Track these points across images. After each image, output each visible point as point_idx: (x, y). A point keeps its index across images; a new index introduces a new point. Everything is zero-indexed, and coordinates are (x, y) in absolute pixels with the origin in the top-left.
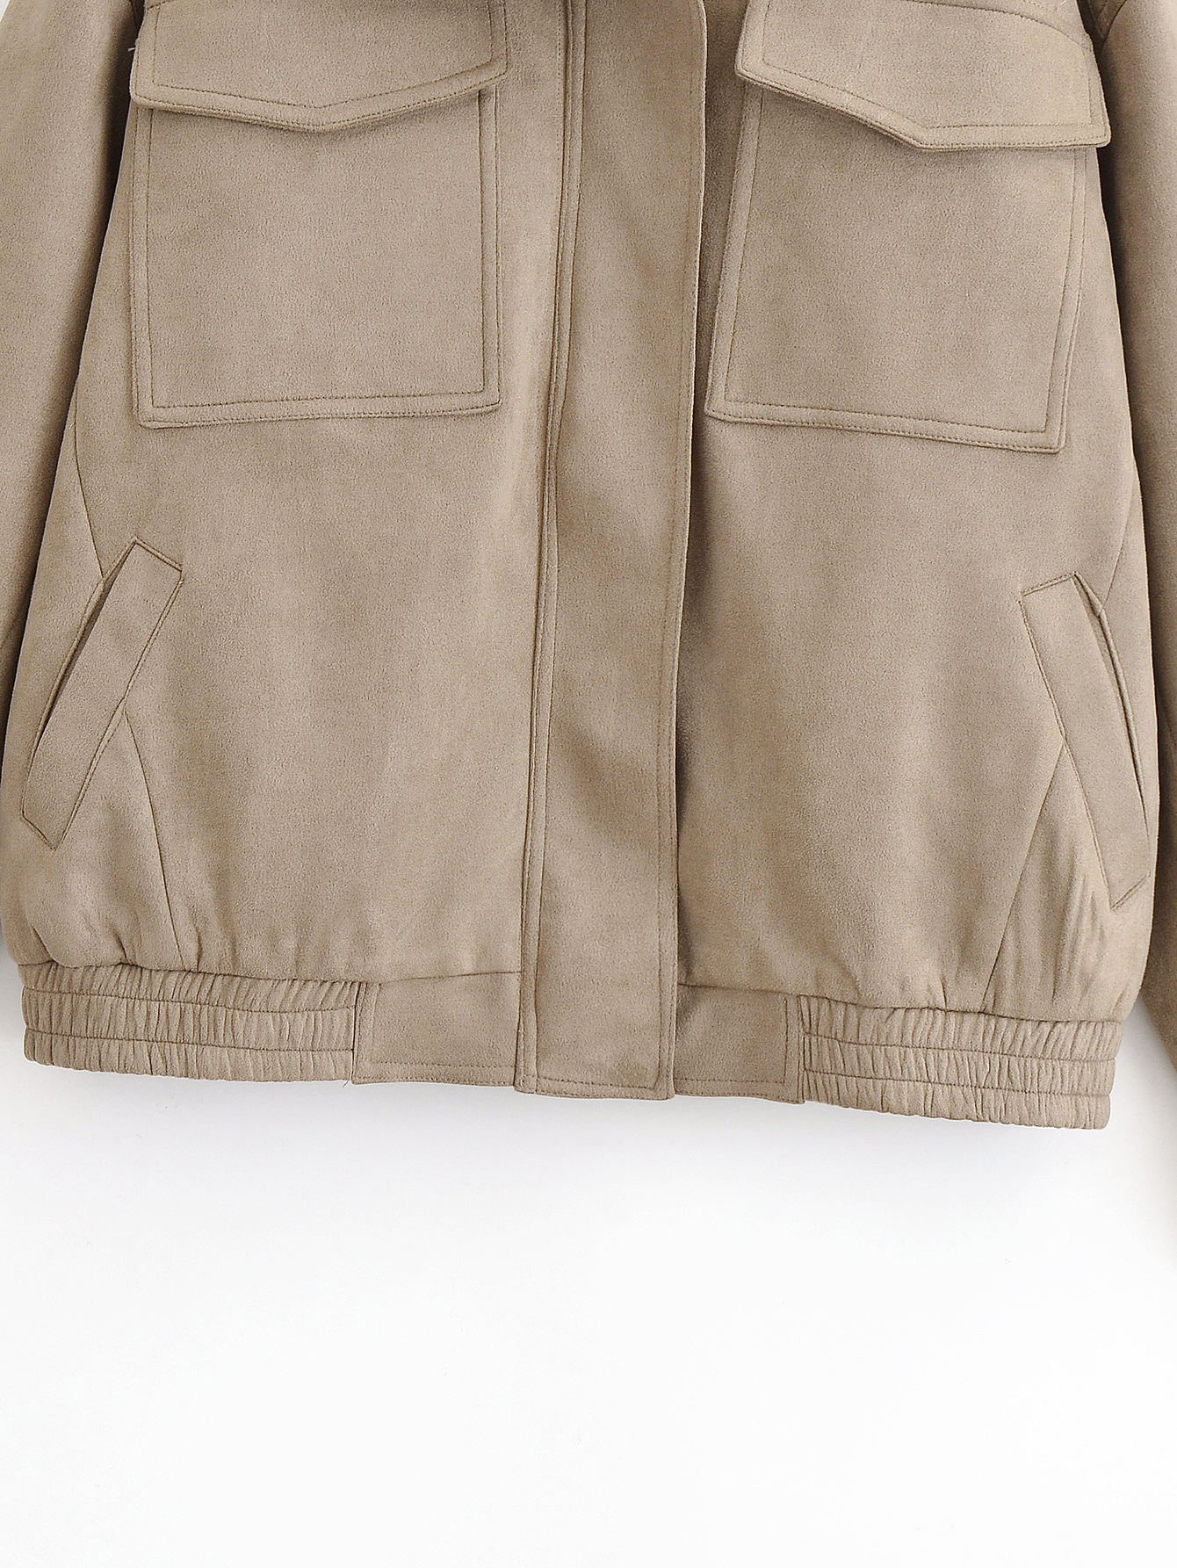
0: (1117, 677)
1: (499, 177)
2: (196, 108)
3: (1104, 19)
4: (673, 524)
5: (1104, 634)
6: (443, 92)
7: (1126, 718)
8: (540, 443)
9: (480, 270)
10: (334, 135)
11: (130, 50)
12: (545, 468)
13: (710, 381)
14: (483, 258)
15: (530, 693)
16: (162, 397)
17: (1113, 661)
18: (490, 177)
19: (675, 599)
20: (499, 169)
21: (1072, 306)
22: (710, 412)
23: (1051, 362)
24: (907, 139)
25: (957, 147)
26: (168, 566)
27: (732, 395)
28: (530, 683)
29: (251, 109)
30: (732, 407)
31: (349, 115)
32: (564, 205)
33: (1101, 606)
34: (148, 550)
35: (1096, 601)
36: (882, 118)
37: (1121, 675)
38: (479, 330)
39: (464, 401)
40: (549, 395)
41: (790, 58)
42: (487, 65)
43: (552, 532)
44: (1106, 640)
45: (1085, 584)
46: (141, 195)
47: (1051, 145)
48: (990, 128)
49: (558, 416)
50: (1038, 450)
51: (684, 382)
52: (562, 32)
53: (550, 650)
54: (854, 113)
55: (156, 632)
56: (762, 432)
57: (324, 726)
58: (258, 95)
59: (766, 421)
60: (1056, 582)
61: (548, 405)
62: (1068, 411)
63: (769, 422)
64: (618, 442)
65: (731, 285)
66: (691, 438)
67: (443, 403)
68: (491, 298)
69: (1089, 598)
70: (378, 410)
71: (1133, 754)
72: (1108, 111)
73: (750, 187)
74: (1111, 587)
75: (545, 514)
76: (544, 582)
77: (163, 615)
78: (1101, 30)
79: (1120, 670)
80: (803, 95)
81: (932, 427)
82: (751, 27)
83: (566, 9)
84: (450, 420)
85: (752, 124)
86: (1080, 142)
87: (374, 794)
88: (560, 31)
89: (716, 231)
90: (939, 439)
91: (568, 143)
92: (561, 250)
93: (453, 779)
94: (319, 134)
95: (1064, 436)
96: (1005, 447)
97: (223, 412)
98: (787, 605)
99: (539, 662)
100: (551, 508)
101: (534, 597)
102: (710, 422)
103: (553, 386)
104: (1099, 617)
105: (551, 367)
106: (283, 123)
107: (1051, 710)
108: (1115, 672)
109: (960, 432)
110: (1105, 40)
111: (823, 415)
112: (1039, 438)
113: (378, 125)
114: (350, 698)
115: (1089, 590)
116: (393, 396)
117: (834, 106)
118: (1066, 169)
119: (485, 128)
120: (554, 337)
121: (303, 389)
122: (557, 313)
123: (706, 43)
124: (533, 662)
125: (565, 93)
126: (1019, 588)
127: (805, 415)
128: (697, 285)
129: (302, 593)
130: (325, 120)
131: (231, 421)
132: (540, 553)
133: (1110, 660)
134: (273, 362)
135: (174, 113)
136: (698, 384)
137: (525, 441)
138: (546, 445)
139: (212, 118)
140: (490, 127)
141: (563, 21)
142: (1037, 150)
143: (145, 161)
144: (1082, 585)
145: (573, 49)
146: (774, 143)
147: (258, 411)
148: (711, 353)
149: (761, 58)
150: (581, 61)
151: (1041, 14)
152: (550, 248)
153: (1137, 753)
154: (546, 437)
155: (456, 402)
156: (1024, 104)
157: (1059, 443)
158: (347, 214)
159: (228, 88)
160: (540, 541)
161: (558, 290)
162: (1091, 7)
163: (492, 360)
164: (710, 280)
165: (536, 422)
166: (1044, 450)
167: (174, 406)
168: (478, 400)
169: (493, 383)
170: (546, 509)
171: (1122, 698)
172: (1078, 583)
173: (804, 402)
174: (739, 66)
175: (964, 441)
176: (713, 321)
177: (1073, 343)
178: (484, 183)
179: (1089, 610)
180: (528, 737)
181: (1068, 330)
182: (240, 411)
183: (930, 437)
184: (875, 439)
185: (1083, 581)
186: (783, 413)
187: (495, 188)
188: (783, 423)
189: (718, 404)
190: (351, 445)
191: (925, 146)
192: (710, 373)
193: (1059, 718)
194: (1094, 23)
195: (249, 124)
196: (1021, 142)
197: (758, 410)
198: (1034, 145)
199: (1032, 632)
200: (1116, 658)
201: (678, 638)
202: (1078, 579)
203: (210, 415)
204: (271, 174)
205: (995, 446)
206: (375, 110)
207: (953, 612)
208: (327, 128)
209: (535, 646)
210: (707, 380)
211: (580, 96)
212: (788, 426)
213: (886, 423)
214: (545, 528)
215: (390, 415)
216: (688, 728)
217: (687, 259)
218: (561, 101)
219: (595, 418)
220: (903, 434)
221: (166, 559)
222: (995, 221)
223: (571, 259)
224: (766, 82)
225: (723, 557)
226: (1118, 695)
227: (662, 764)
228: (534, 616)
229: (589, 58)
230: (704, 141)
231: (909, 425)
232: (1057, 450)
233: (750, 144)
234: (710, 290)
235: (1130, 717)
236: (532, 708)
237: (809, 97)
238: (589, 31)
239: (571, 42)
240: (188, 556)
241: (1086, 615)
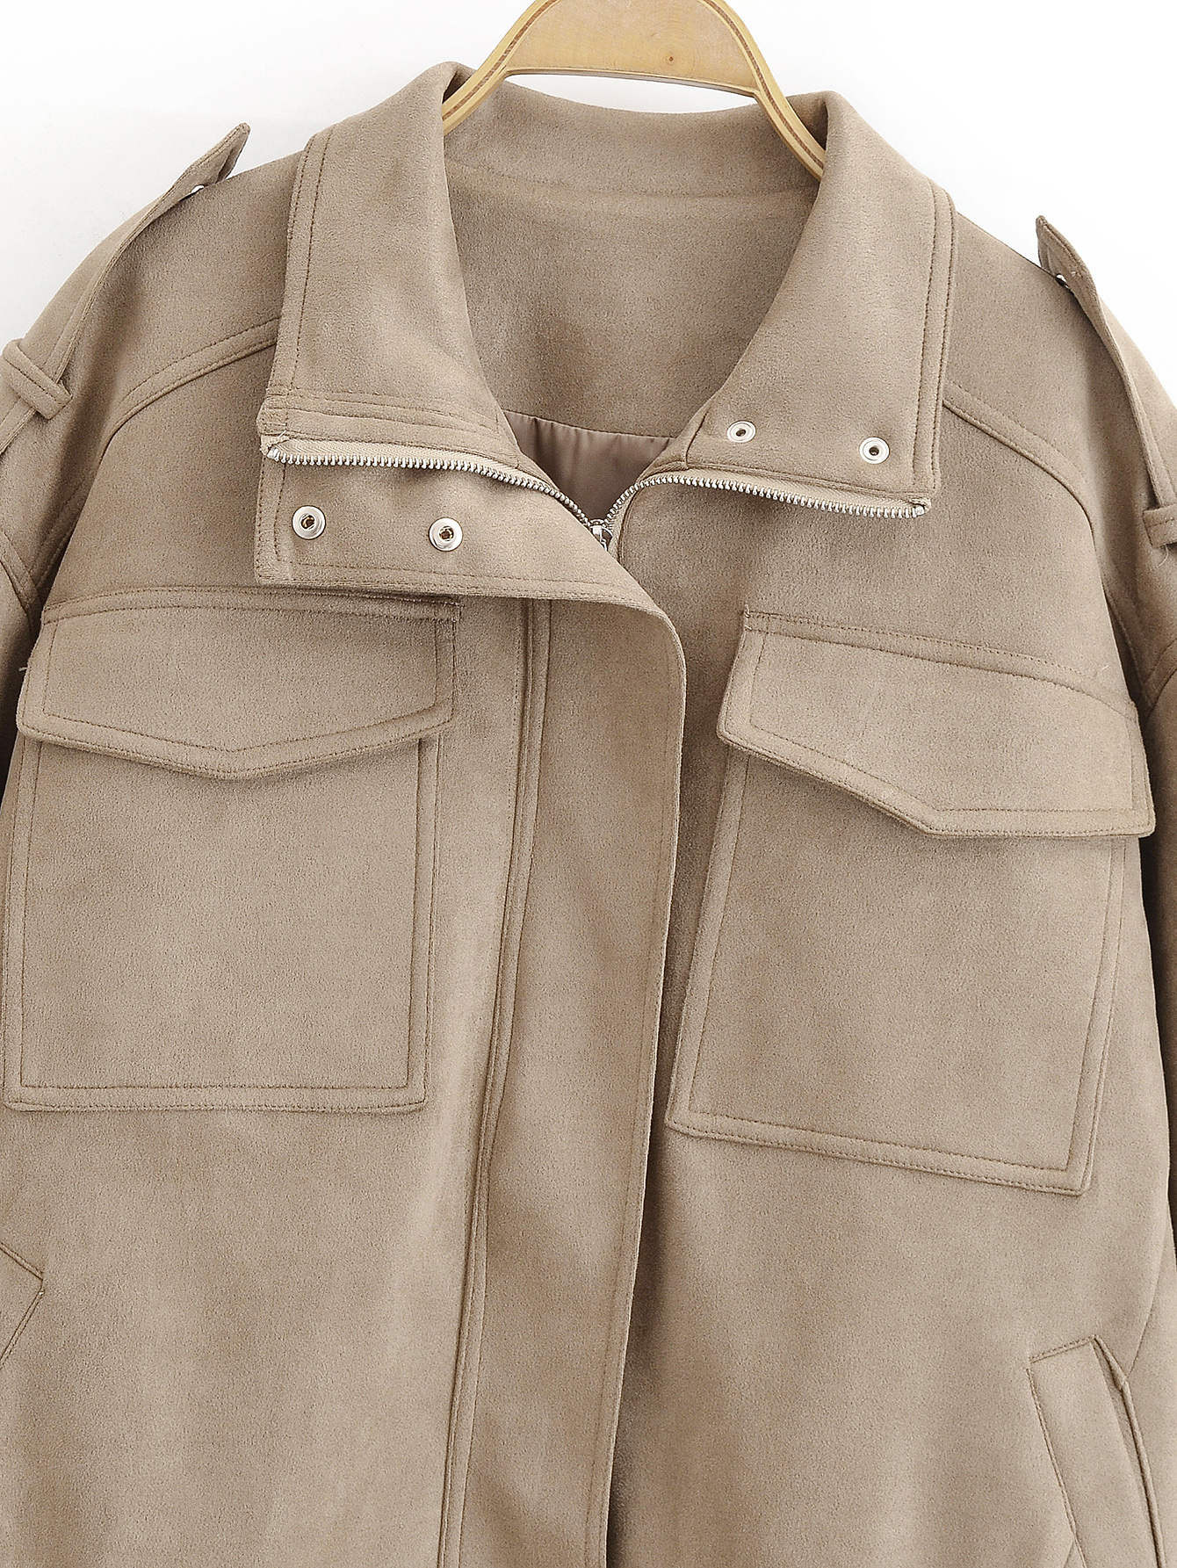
0: (1140, 1463)
1: (438, 838)
2: (89, 745)
3: (1152, 686)
4: (620, 1251)
5: (1128, 1414)
6: (377, 739)
7: (1150, 1512)
8: (472, 1146)
9: (410, 945)
10: (251, 784)
11: (21, 669)
12: (475, 1176)
13: (673, 1087)
14: (414, 932)
15: (446, 1438)
16: (33, 1075)
17: (1136, 1444)
18: (428, 838)
19: (617, 1341)
20: (439, 828)
21: (1102, 1022)
22: (671, 1124)
23: (1077, 1090)
24: (914, 822)
25: (973, 834)
26: (27, 1273)
27: (698, 1104)
28: (446, 1426)
29: (152, 749)
30: (698, 1120)
31: (266, 761)
32: (514, 871)
33: (1124, 1378)
34: (5, 1252)
35: (1119, 1371)
36: (887, 796)
37: (1145, 1462)
38: (405, 1015)
39: (382, 1098)
40: (485, 1090)
41: (781, 720)
42: (430, 710)
43: (480, 1250)
44: (1129, 1418)
45: (1106, 1350)
46: (22, 838)
47: (1084, 834)
48: (1013, 813)
49: (494, 1114)
50: (1057, 1191)
51: (642, 1087)
52: (521, 671)
53: (472, 1387)
54: (854, 790)
55: (8, 1350)
56: (730, 1150)
57: (198, 1474)
58: (162, 733)
59: (737, 1139)
60: (1072, 1346)
61: (482, 1102)
62: (1096, 1149)
63: (740, 1140)
64: (562, 1151)
65: (702, 976)
66: (647, 1153)
67: (359, 1099)
68: (422, 978)
69: (1110, 1367)
70: (283, 1102)
71: (1157, 1554)
72: (1152, 794)
73: (730, 865)
74: (1137, 1356)
75: (474, 1229)
76: (469, 1308)
77: (19, 1330)
78: (1148, 697)
79: (1144, 1456)
80: (795, 765)
81: (931, 1158)
82: (737, 681)
83: (526, 647)
84: (366, 1119)
85: (735, 791)
86: (1119, 831)
87: (252, 1558)
88: (518, 671)
89: (688, 912)
90: (939, 1172)
91: (521, 800)
92: (507, 923)
93: (349, 1539)
94: (231, 782)
95: (1089, 1178)
96: (1017, 1184)
97: (102, 1097)
98: (750, 1358)
99: (457, 1402)
100: (481, 1221)
101: (456, 1325)
102: (671, 1135)
103: (490, 1080)
104: (1122, 1391)
105: (490, 1057)
106: (189, 768)
107: (1059, 1502)
108: (1139, 1458)
109: (965, 1165)
110: (1152, 709)
111: (803, 1136)
112: (1059, 1178)
113: (299, 774)
114: (231, 1442)
115: (1111, 1359)
116: (301, 1087)
117: (830, 780)
118: (1102, 862)
119: (424, 780)
120: (494, 1022)
121: (196, 1075)
122: (499, 995)
123: (685, 698)
124: (452, 1402)
125: (521, 742)
126: (1028, 1353)
127: (783, 1135)
128: (662, 975)
129: (182, 1313)
130: (238, 765)
131: (109, 1108)
132: (466, 1273)
133: (1133, 1443)
134: (162, 1041)
135: (64, 747)
136: (660, 1089)
137: (454, 1143)
138: (479, 1149)
139: (107, 756)
140: (430, 780)
141: (522, 660)
142: (1068, 839)
143: (29, 799)
144: (1103, 1351)
145: (532, 693)
146: (759, 815)
147: (142, 1098)
148: (675, 1054)
149: (748, 718)
150: (540, 706)
151: (1077, 680)
152: (494, 920)
153: (1162, 1553)
154: (479, 1139)
155: (375, 1098)
156: (1054, 785)
157: (1083, 1184)
158: (257, 875)
159: (128, 723)
160: (467, 1259)
161: (501, 969)
162: (1138, 669)
163: (419, 1049)
164: (678, 968)
165: (468, 1121)
166: (1063, 1192)
167: (46, 1087)
168: (400, 1096)
169: (418, 1078)
170: (475, 1224)
171: (1146, 1488)
172: (1098, 1348)
173: (781, 1119)
174: (722, 728)
175: (969, 1176)
176: (680, 1016)
177: (1104, 1069)
178: (421, 844)
179: (1110, 1382)
180: (441, 1490)
181: (1097, 1053)
182: (120, 1097)
183: (929, 1170)
184: (865, 1168)
185: (1104, 1346)
186: (757, 1130)
187: (432, 850)
188: (756, 1142)
189: (681, 1114)
190: (249, 1142)
191: (935, 832)
192: (673, 1079)
193: (1070, 1511)
194: (1141, 688)
195: (150, 766)
196: (1048, 830)
197: (728, 1124)
198: (1064, 835)
199: (1041, 1406)
200: (1140, 1441)
201: (620, 1387)
202: (1098, 1344)
203: (85, 1099)
204: (173, 825)
205: (1005, 1183)
206: (297, 757)
207: (948, 1379)
208: (240, 775)
209: (455, 1384)
210: (669, 1085)
211: (538, 747)
212: (762, 1146)
213: (877, 1150)
214: (473, 1246)
215: (297, 1109)
216: (624, 1493)
217: (652, 944)
218: (516, 751)
219: (537, 1122)
220: (897, 1165)
221: (25, 1264)
222: (1016, 920)
223: (518, 933)
224: (753, 747)
225: (677, 1295)
226: (1141, 1484)
227: (591, 1536)
228: (455, 1348)
229: (550, 702)
230: (678, 810)
231: (904, 1154)
232: (1079, 1193)
233: (731, 814)
234: (678, 979)
235: (1155, 1511)
236: (447, 1457)
237: (802, 768)
238: (552, 672)
239: (530, 684)
240: (52, 1262)
241: (1106, 1388)
